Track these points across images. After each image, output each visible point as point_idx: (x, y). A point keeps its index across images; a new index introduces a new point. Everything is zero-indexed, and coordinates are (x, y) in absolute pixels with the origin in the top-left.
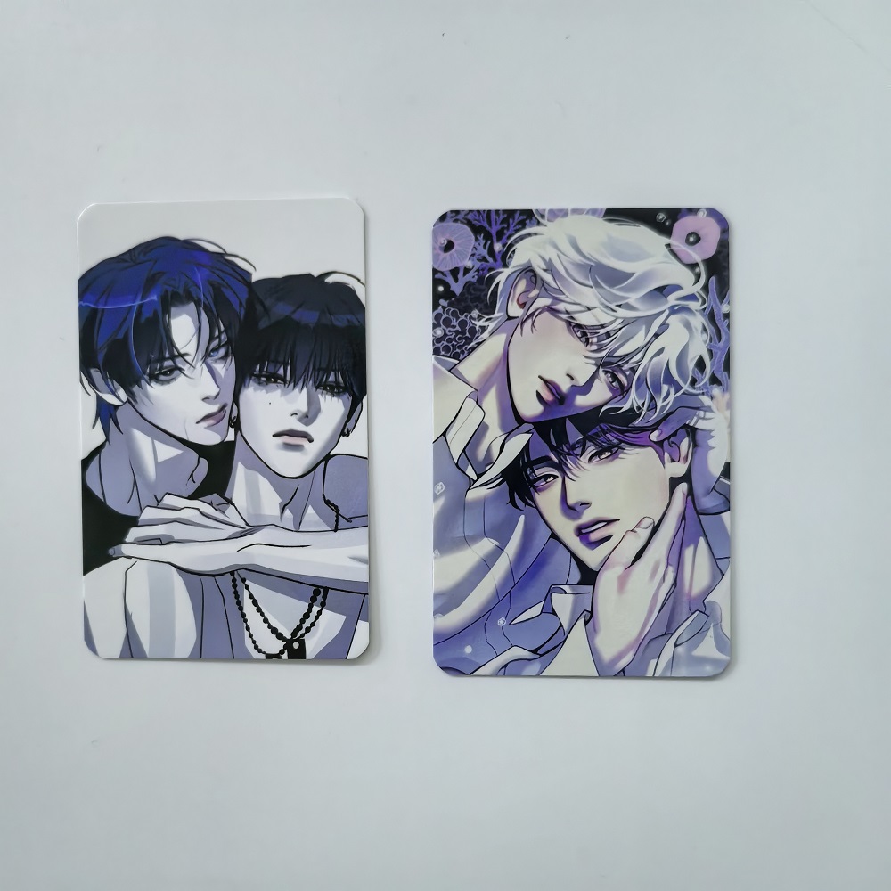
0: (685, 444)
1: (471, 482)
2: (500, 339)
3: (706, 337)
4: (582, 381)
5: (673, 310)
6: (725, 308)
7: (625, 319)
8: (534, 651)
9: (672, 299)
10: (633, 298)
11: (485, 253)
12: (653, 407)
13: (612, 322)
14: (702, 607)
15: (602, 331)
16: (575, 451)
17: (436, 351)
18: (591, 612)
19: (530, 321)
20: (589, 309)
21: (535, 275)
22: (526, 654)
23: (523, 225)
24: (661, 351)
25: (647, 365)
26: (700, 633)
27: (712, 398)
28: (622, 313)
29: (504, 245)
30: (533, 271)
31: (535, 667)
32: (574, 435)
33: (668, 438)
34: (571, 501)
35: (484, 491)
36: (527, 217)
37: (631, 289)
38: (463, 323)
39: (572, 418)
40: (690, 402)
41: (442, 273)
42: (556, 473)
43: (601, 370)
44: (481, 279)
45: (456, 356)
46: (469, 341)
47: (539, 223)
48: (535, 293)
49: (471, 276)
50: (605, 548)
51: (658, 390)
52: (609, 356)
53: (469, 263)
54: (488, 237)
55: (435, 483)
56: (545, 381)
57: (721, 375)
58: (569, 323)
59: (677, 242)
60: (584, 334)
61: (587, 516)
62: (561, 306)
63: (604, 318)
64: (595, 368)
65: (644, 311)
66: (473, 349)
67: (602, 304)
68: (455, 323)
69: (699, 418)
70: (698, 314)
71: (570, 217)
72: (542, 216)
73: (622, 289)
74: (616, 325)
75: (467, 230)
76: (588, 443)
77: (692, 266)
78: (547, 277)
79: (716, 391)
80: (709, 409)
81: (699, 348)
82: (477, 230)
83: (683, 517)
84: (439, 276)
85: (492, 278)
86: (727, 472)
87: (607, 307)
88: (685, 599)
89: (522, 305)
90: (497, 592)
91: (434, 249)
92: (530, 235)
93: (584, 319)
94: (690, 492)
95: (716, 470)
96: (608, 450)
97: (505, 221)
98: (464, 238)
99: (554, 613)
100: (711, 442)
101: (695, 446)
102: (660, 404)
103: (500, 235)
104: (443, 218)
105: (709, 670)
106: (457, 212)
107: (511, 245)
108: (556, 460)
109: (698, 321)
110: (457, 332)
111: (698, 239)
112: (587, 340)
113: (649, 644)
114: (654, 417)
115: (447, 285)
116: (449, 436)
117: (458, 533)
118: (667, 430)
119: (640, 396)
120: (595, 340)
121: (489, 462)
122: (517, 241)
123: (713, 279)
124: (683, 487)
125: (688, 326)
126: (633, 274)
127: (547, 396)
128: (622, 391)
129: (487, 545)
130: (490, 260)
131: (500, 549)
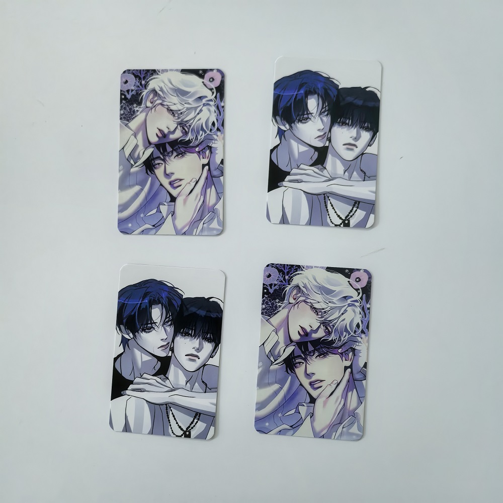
0: (208, 152)
1: (132, 166)
2: (143, 115)
3: (215, 114)
4: (172, 129)
5: (204, 105)
6: (222, 104)
7: (187, 108)
8: (154, 226)
9: (204, 101)
10: (190, 100)
11: (139, 84)
12: (197, 139)
13: (183, 109)
14: (213, 210)
15: (179, 112)
16: (169, 154)
17: (121, 119)
18: (174, 212)
19: (154, 108)
20: (175, 104)
21: (156, 92)
22: (151, 227)
23: (152, 74)
24: (200, 119)
25: (195, 124)
26: (212, 219)
27: (217, 136)
28: (186, 106)
29: (146, 82)
30: (156, 91)
31: (154, 231)
32: (169, 149)
33: (202, 150)
34: (167, 172)
35: (137, 169)
36: (154, 72)
37: (190, 97)
38: (130, 109)
39: (168, 143)
40: (210, 137)
41: (124, 92)
42: (162, 162)
43: (179, 126)
44: (137, 93)
45: (128, 120)
46: (132, 115)
47: (158, 74)
48: (156, 98)
49: (134, 93)
50: (179, 189)
51: (198, 132)
52: (181, 121)
53: (133, 88)
54: (140, 79)
55: (120, 166)
56: (159, 130)
57: (221, 128)
58: (168, 109)
59: (206, 80)
60: (173, 113)
61: (173, 178)
62: (165, 103)
63: (180, 107)
64: (177, 125)
65: (195, 105)
66: (134, 118)
67: (179, 102)
68: (128, 109)
69: (213, 143)
70: (213, 106)
71: (169, 72)
72: (159, 72)
73: (186, 98)
74: (185, 110)
75: (133, 76)
76: (174, 152)
77: (211, 89)
78: (160, 93)
79: (219, 133)
80: (216, 140)
81: (213, 118)
82: (136, 76)
83: (207, 178)
84: (122, 92)
85: (141, 93)
86: (222, 162)
87: (181, 104)
88: (207, 207)
89: (152, 103)
90: (141, 205)
91: (121, 83)
92: (155, 78)
93: (173, 108)
94: (209, 169)
95: (218, 162)
96: (181, 154)
97: (146, 73)
98: (132, 79)
99: (161, 212)
100: (217, 152)
101: (211, 153)
102: (199, 138)
103: (144, 78)
104: (124, 72)
105: (215, 232)
106: (129, 70)
107: (148, 82)
108: (162, 158)
109: (213, 109)
110: (128, 112)
111: (213, 79)
112: (174, 115)
113: (194, 223)
114: (197, 143)
115: (125, 96)
116: (124, 149)
117: (127, 184)
118: (201, 147)
119: (192, 135)
120: (177, 115)
121: (139, 158)
122: (150, 80)
123: (218, 94)
124: (207, 167)
125: (209, 110)
126: (190, 92)
127: (160, 135)
128: (186, 133)
129: (137, 188)
130: (141, 87)
131: (142, 190)
